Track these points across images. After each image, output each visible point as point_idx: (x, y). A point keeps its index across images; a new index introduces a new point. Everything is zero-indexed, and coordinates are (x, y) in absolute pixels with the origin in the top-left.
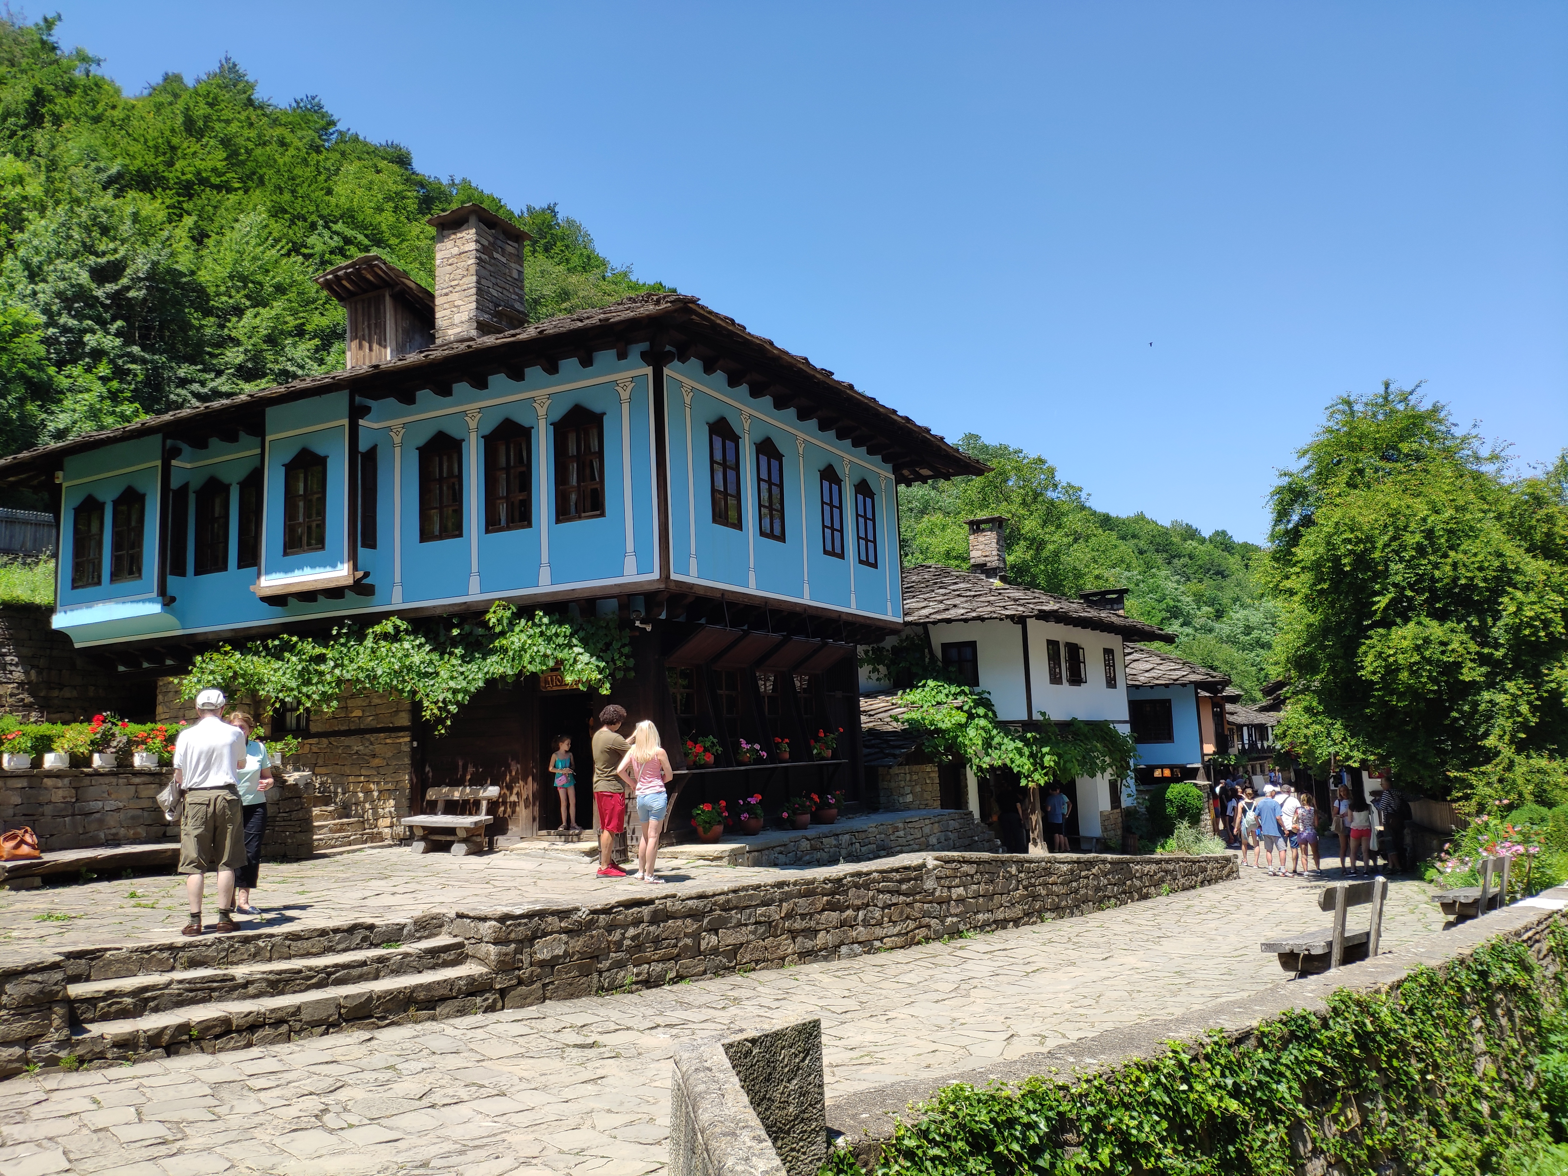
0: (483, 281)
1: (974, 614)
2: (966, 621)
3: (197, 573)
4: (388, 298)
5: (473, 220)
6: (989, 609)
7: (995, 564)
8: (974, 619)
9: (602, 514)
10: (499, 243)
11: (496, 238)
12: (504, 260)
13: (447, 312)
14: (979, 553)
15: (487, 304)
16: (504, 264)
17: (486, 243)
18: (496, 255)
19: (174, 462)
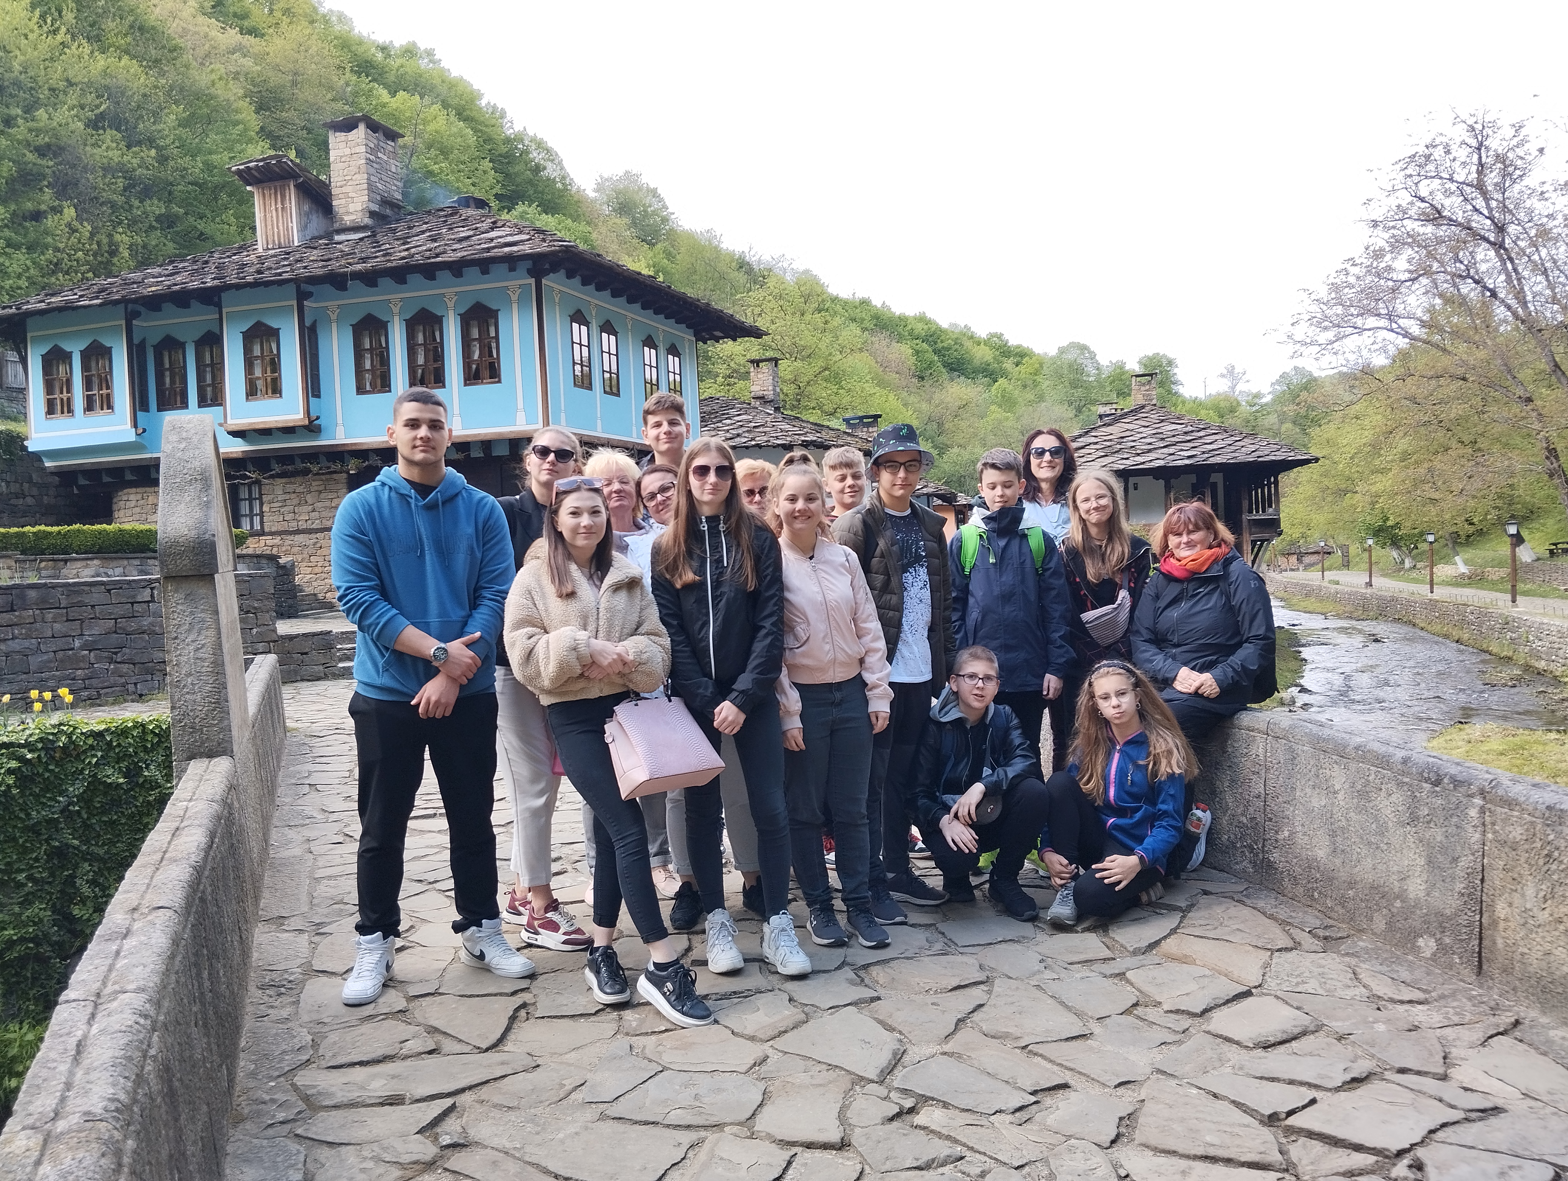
0: (372, 178)
1: (753, 443)
2: (747, 447)
3: (159, 410)
4: (292, 187)
5: (362, 127)
6: (765, 439)
7: (771, 397)
8: (754, 446)
9: (499, 382)
10: (381, 144)
11: (379, 140)
12: (385, 158)
13: (343, 201)
14: (758, 388)
15: (375, 195)
16: (386, 162)
17: (372, 146)
18: (380, 155)
19: (134, 322)
